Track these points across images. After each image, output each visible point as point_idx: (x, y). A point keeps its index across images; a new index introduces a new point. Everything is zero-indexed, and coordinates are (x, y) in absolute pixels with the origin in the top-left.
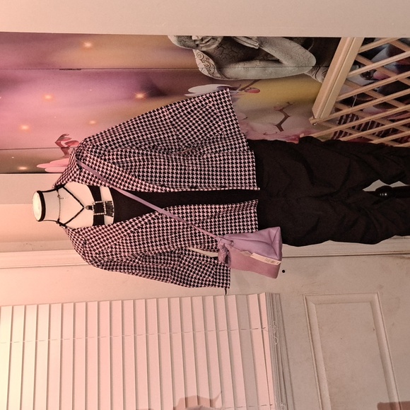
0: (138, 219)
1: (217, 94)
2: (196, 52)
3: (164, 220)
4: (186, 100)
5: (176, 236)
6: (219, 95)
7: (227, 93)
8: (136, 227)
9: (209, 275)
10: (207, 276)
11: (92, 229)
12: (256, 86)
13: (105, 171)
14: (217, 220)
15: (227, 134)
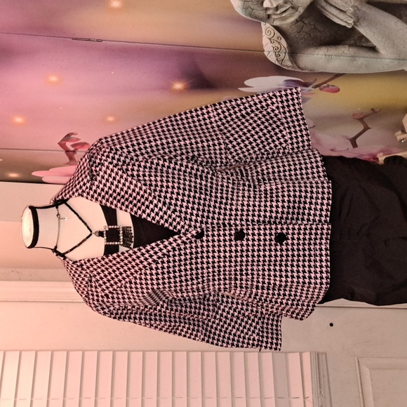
1: (283, 93)
2: (265, 26)
6: (286, 95)
7: (297, 93)
9: (254, 332)
10: (250, 333)
12: (336, 83)
15: (293, 149)
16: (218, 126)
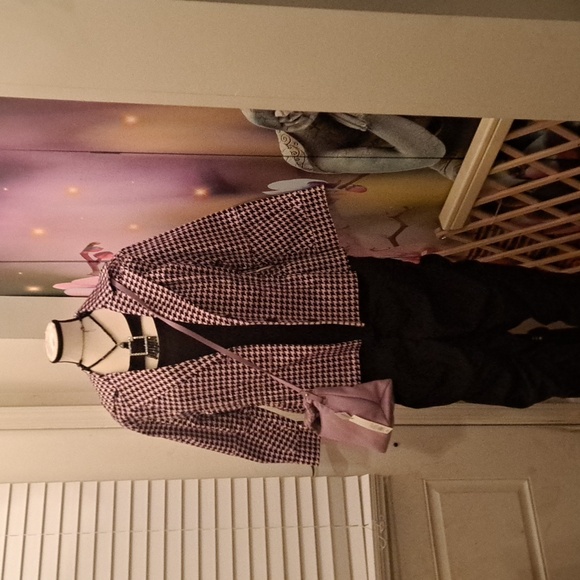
0: (192, 362)
1: (307, 192)
2: (280, 134)
3: (229, 366)
4: (265, 200)
5: (244, 389)
6: (310, 194)
7: (321, 191)
8: (189, 374)
11: (127, 376)
13: (148, 294)
15: (320, 248)
16: (242, 229)
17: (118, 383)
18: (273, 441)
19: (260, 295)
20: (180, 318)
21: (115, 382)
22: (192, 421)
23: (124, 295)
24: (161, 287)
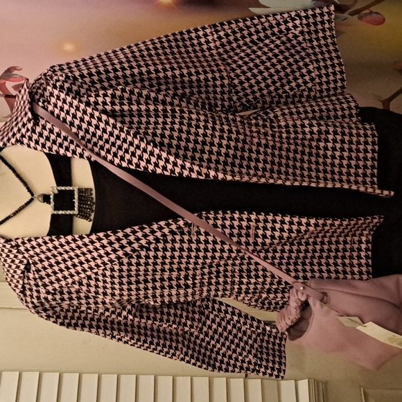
0: (142, 229)
1: (310, 12)
3: (194, 238)
5: (210, 273)
6: (314, 16)
7: (329, 14)
8: (136, 246)
11: (45, 243)
13: (84, 126)
14: (295, 248)
17: (32, 253)
18: (227, 343)
19: (244, 142)
20: (130, 162)
21: (27, 250)
22: (130, 312)
23: (49, 126)
24: (104, 117)
